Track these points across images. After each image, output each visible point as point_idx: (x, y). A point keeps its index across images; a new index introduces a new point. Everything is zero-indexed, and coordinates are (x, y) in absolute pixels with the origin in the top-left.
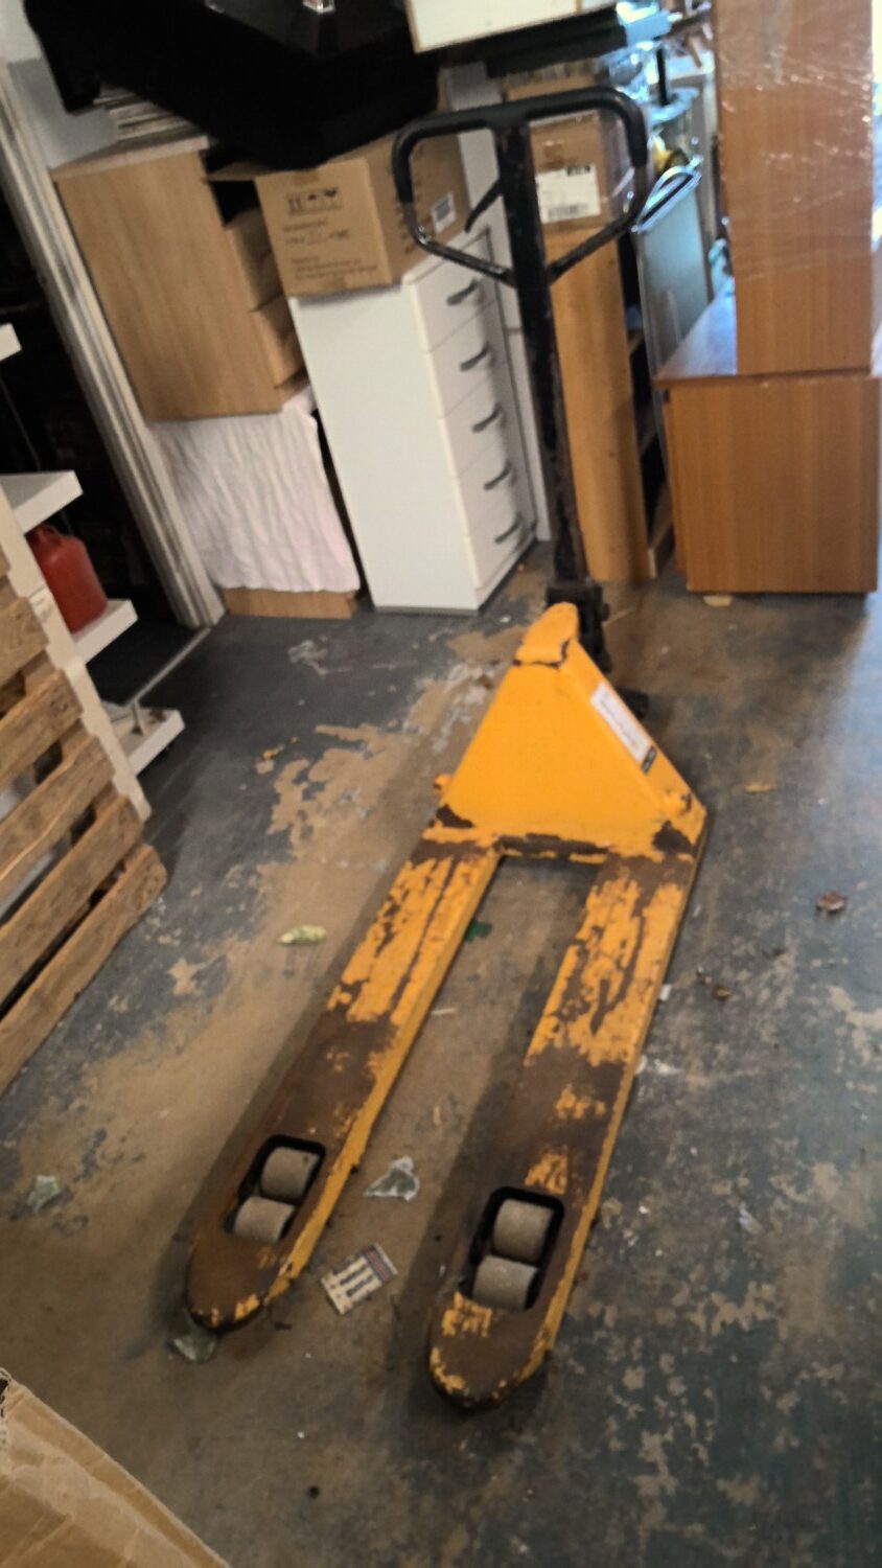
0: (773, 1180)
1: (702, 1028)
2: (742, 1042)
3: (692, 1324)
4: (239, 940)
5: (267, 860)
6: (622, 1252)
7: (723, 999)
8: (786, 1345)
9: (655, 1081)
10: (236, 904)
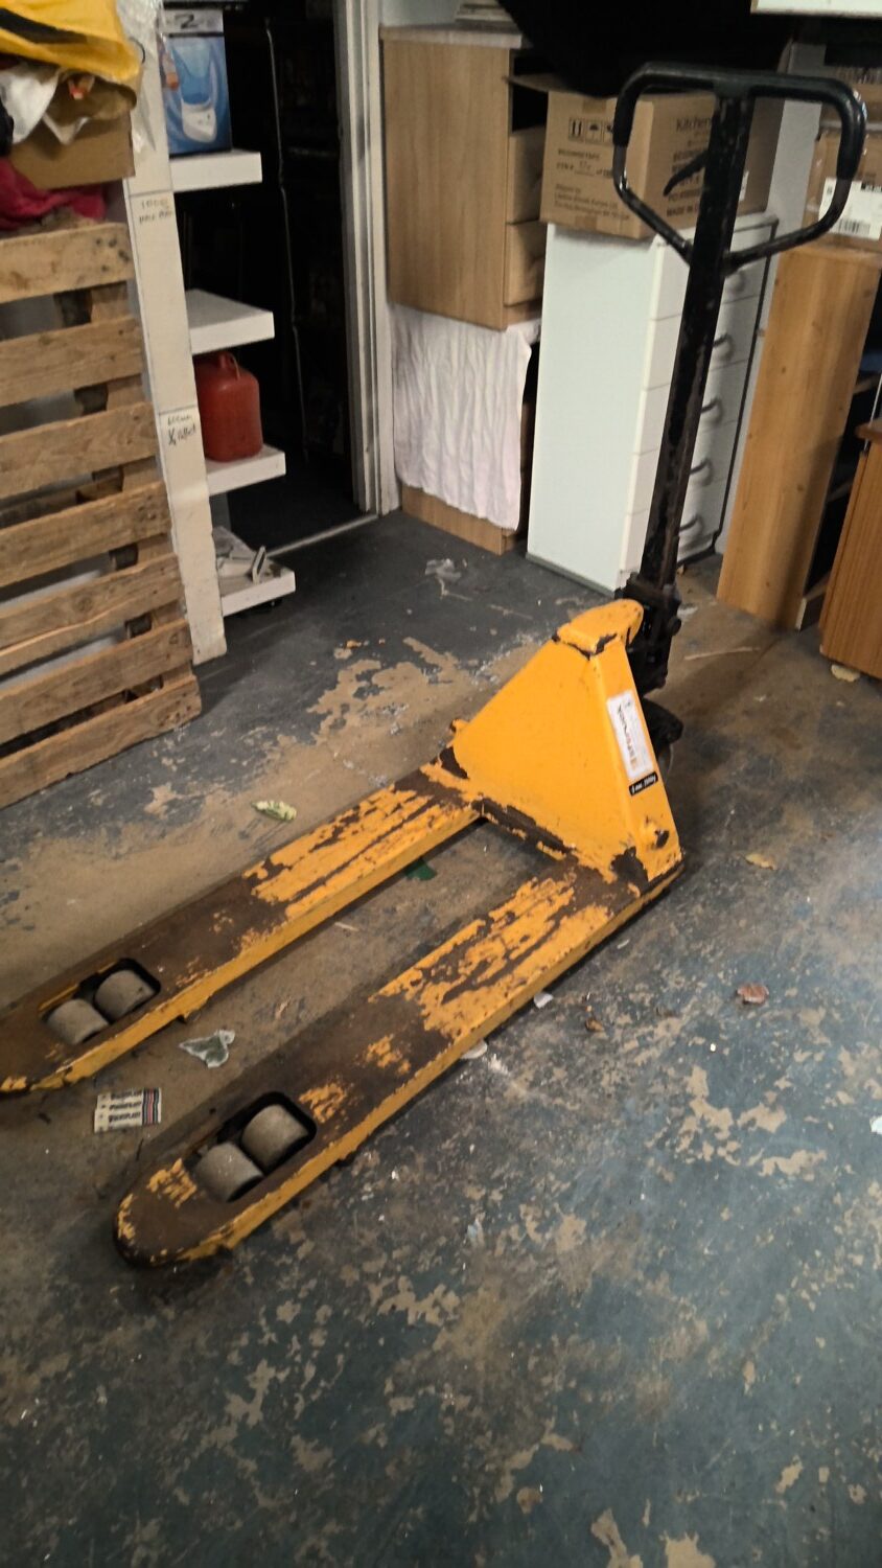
0: (523, 1208)
1: (555, 1047)
2: (582, 1076)
3: (368, 1292)
4: (224, 789)
5: (288, 733)
6: (352, 1200)
7: (592, 1031)
8: (434, 1355)
9: (482, 1071)
10: (241, 759)
